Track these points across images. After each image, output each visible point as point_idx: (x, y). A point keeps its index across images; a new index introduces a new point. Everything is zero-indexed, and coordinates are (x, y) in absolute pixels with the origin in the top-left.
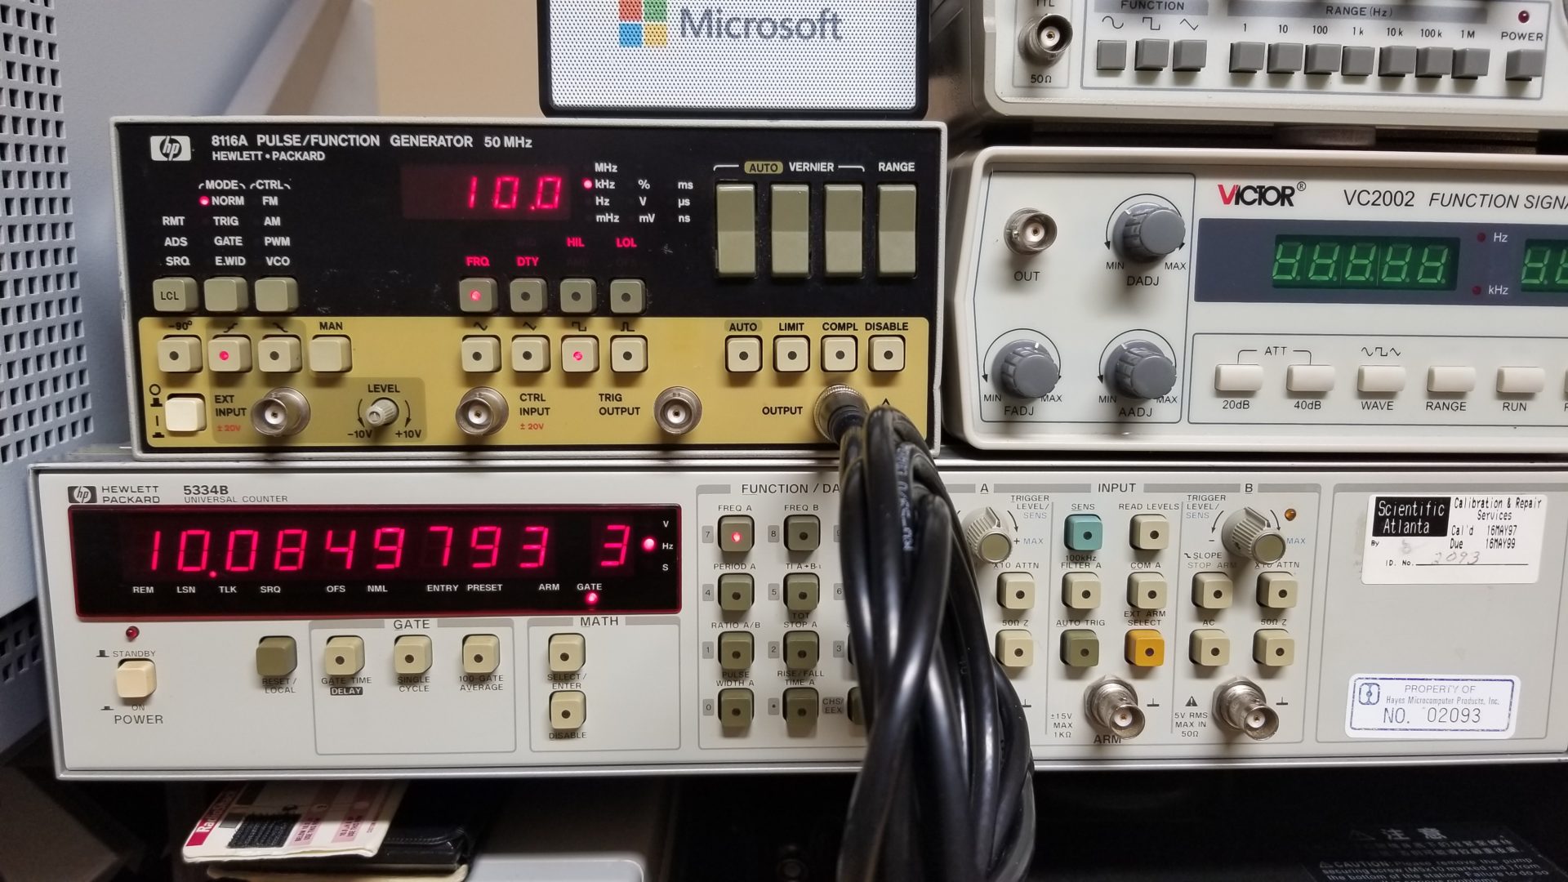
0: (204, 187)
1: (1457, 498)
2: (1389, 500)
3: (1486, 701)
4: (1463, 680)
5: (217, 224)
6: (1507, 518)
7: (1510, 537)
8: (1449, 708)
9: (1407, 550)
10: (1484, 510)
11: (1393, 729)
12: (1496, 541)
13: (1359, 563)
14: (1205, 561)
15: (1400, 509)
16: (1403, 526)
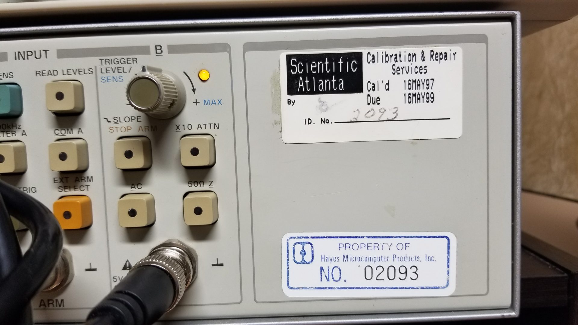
1: (369, 53)
2: (300, 58)
3: (422, 258)
4: (396, 237)
6: (423, 71)
7: (428, 91)
8: (386, 265)
9: (324, 108)
10: (398, 64)
11: (331, 288)
12: (414, 95)
13: (278, 123)
14: (125, 124)
15: (312, 67)
16: (317, 84)
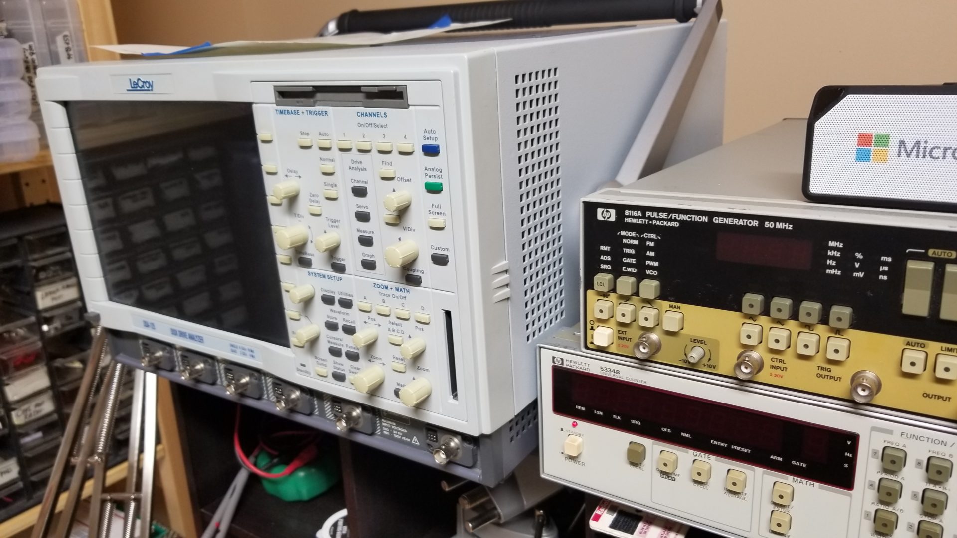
0: (620, 234)
5: (624, 251)
